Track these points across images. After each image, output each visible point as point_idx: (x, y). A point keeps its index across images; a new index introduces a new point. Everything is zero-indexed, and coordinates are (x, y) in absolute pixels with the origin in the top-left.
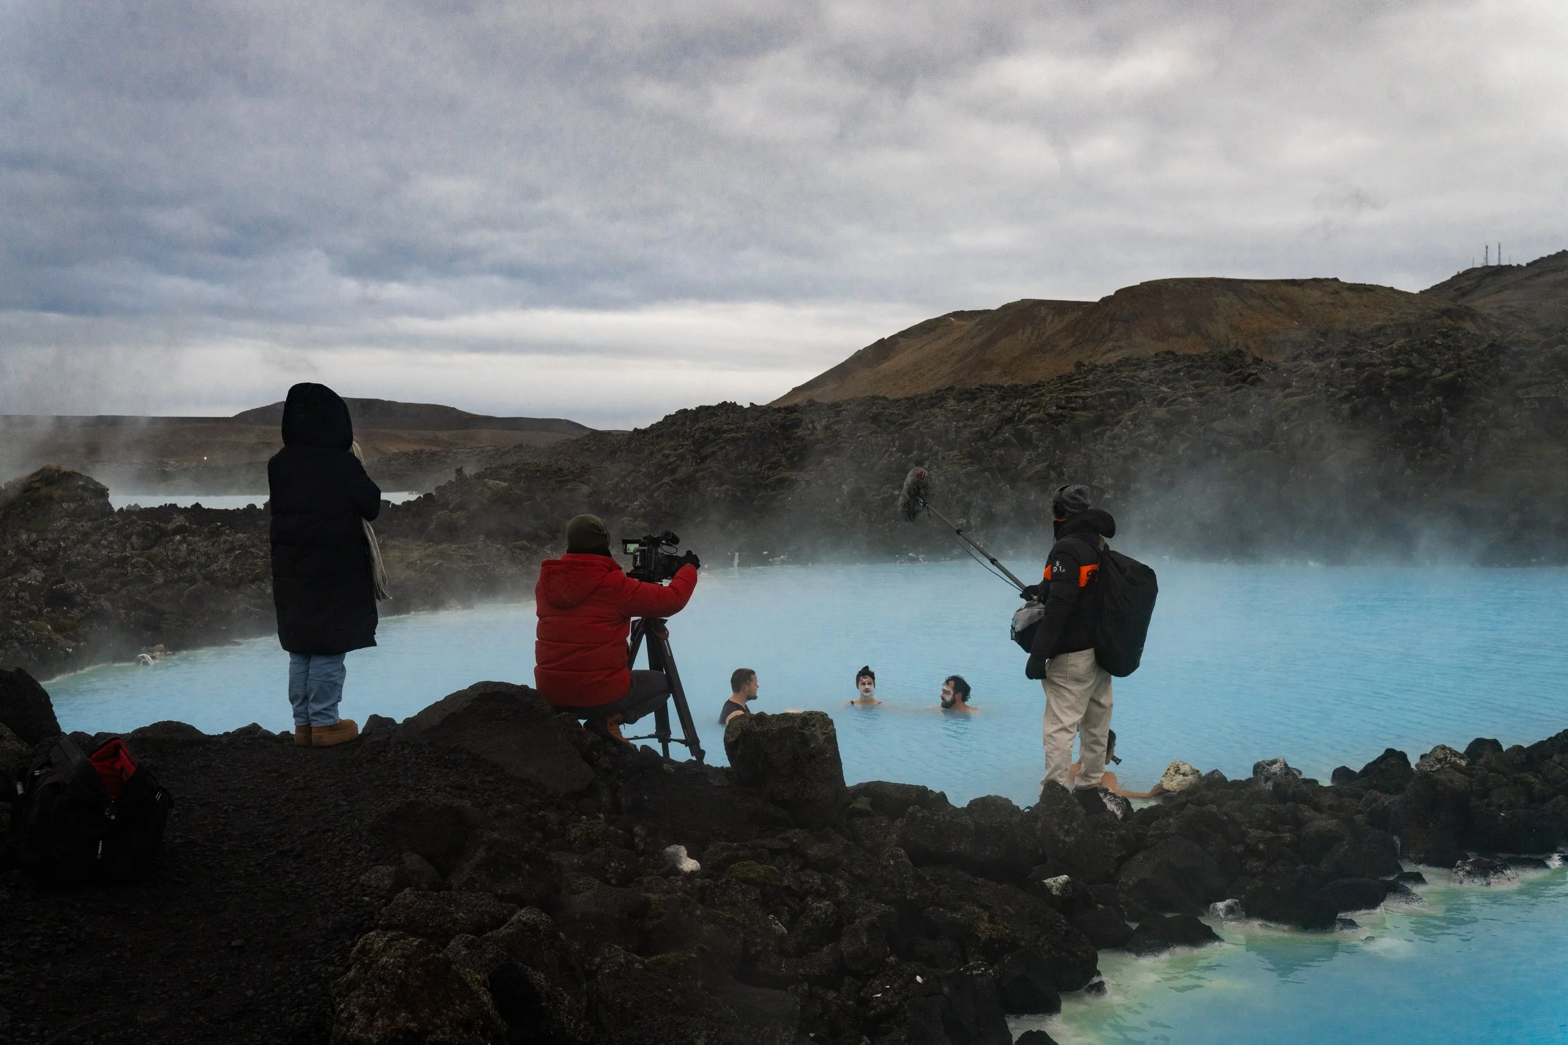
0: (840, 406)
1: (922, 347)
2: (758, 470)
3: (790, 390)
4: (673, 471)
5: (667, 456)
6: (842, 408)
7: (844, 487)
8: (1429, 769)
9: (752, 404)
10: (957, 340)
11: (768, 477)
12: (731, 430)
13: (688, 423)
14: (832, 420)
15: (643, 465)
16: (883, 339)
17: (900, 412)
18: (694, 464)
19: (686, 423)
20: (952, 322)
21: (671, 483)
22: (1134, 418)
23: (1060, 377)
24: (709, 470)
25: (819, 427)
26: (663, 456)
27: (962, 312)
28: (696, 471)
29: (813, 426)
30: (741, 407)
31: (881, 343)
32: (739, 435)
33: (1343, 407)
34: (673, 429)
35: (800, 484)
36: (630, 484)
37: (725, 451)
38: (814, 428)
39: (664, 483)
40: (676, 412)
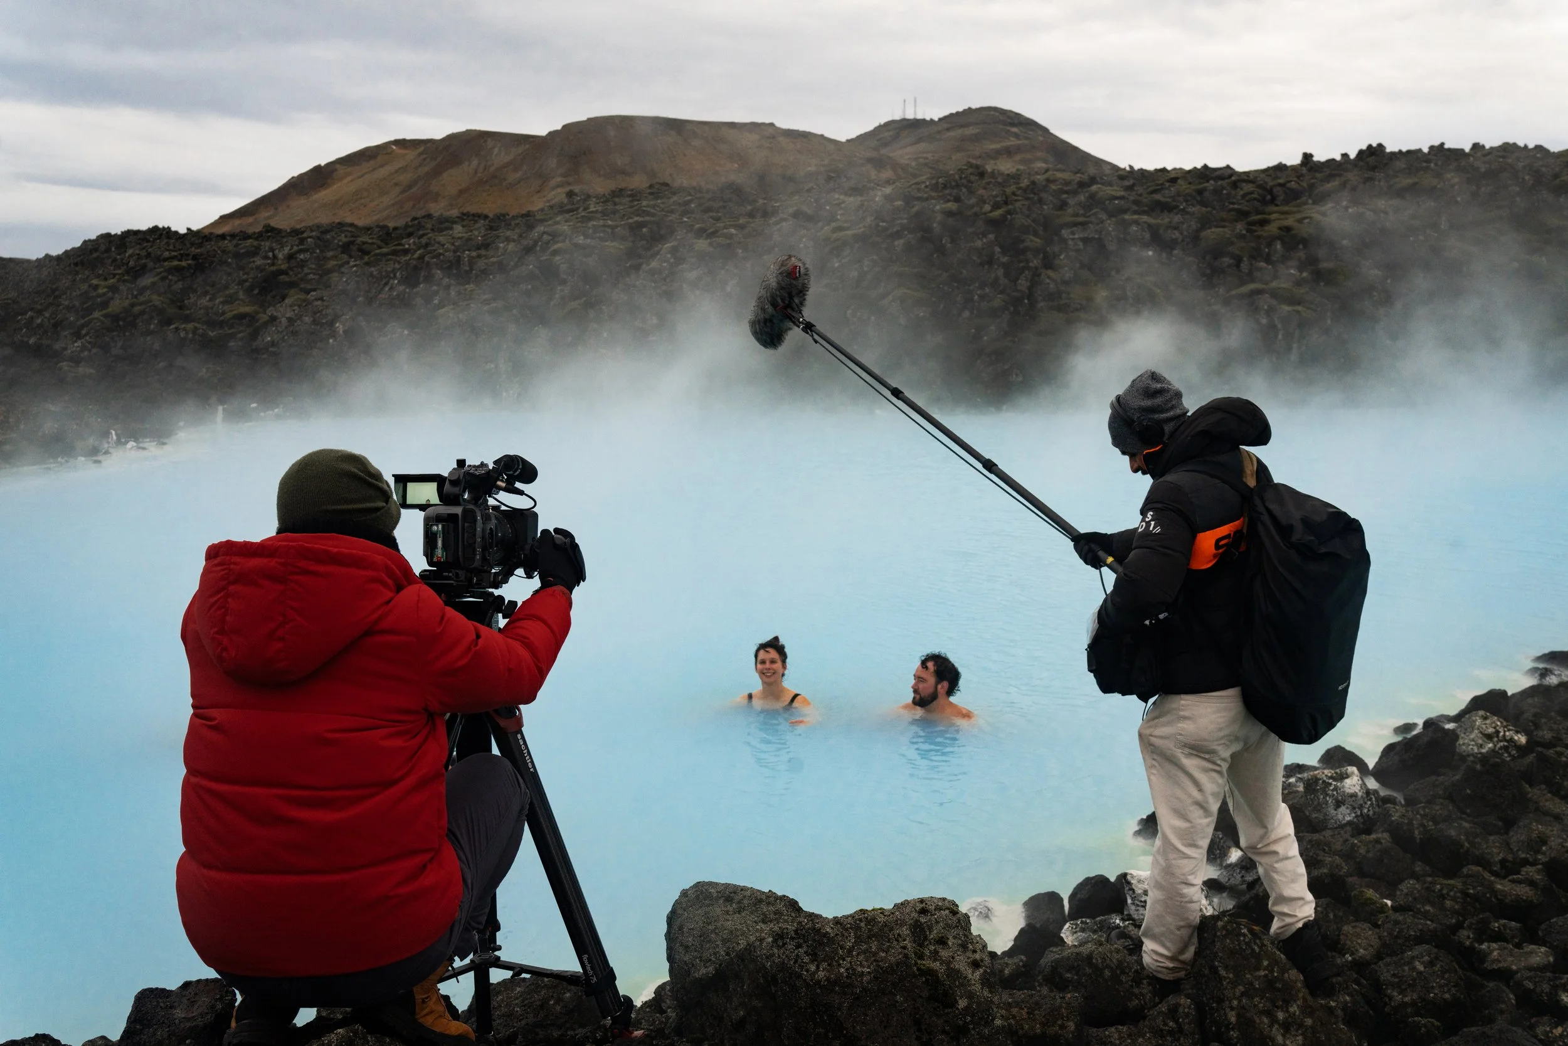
0: (303, 232)
1: (362, 176)
2: (210, 304)
3: (217, 217)
4: (105, 305)
5: (96, 287)
6: (305, 235)
7: (337, 325)
8: (1476, 751)
9: (188, 229)
10: (400, 168)
11: (223, 313)
12: (174, 258)
13: (113, 249)
14: (295, 248)
15: (65, 296)
16: (319, 166)
17: (374, 241)
18: (130, 296)
19: (111, 249)
20: (393, 151)
21: (102, 318)
22: (674, 250)
23: (551, 207)
24: (150, 304)
25: (280, 256)
26: (90, 286)
27: (404, 140)
28: (133, 305)
29: (274, 255)
30: (176, 232)
31: (317, 170)
32: (184, 263)
33: (896, 243)
34: (95, 255)
35: (280, 322)
36: (49, 320)
37: (167, 281)
38: (275, 257)
39: (93, 319)
40: (98, 237)
